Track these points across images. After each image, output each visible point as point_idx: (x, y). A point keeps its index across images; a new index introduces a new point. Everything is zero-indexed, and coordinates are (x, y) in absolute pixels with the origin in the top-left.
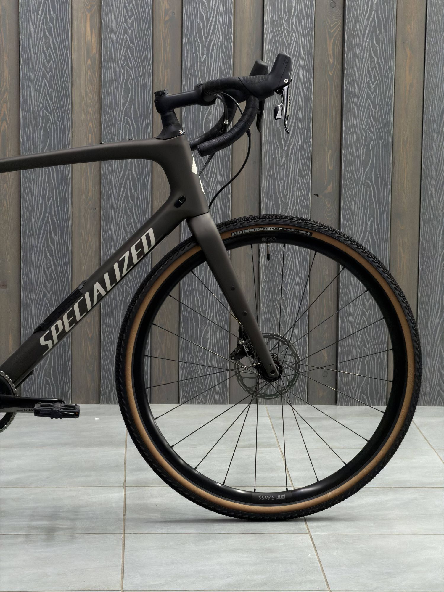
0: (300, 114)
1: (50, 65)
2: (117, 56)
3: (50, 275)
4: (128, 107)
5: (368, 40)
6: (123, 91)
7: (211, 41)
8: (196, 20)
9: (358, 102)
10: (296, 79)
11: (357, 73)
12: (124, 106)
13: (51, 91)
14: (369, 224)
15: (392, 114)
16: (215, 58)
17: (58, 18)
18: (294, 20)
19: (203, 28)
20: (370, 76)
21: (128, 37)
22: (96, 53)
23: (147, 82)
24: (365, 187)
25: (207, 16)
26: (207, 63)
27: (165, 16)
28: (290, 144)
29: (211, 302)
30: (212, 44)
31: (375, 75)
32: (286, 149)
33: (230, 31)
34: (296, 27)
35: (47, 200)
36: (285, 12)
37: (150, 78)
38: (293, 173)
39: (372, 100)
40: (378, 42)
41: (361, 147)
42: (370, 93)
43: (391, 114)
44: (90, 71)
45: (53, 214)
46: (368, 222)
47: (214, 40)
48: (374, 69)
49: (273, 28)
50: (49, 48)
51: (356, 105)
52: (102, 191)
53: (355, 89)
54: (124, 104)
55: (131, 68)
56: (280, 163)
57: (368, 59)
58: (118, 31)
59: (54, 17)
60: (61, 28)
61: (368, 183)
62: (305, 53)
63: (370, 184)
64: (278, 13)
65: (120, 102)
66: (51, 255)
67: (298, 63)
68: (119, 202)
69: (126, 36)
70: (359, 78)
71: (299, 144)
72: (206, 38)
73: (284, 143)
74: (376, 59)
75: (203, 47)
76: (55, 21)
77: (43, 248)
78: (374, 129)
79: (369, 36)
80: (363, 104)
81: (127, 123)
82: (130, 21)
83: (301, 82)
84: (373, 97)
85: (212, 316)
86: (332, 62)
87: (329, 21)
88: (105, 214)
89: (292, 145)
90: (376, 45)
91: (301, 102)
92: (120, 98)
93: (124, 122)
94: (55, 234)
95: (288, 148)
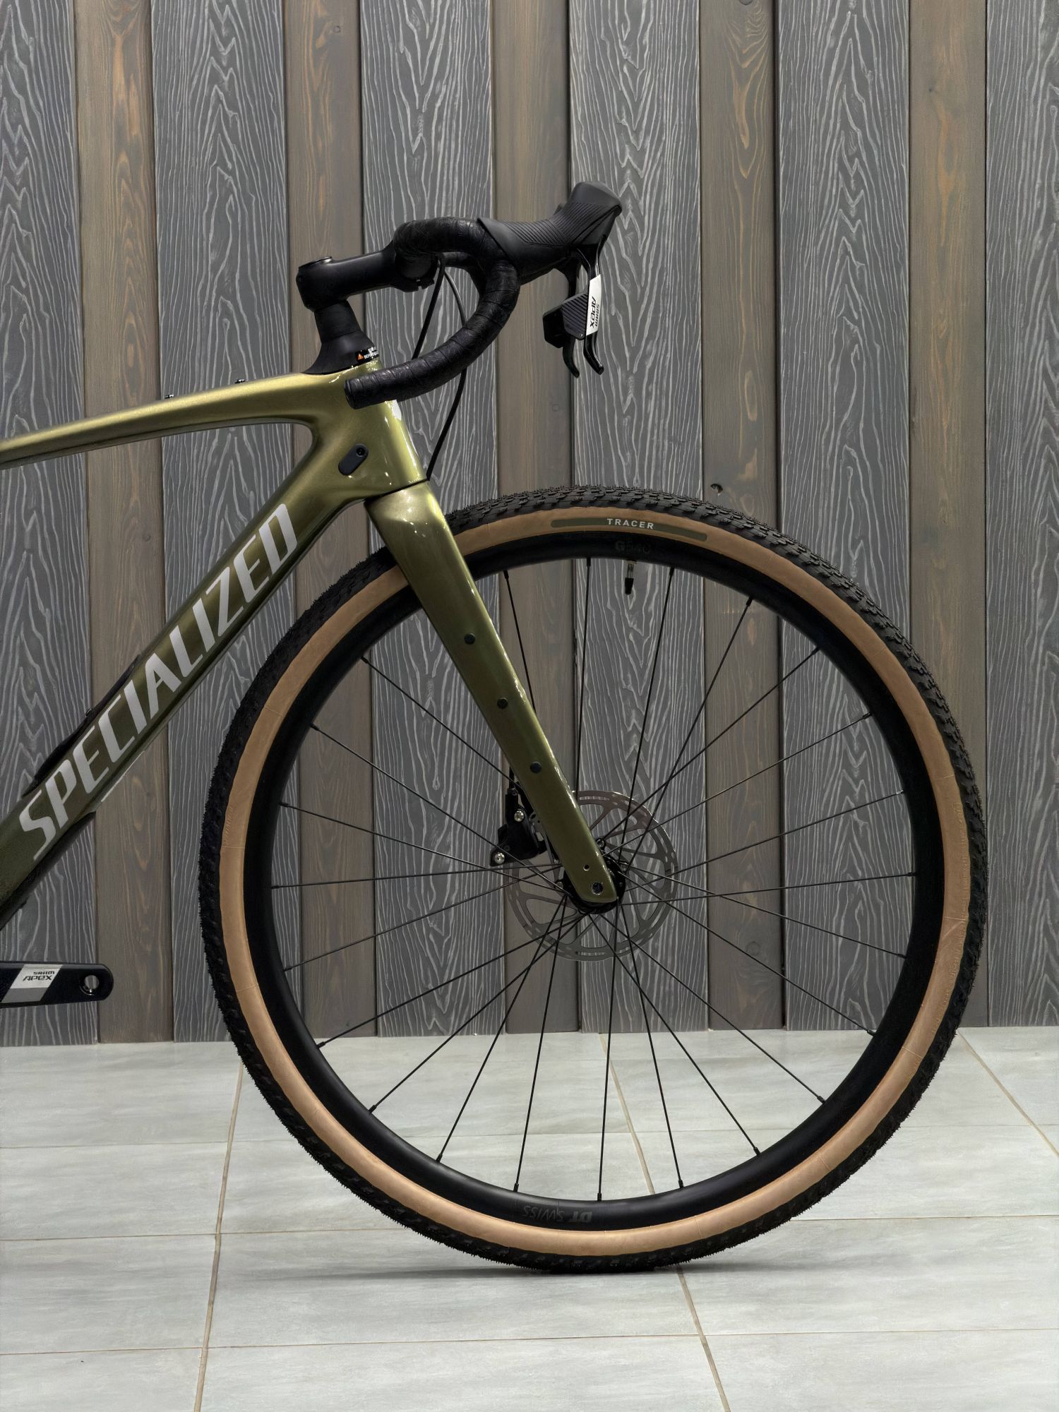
0: (669, 280)
1: (22, 168)
2: (194, 142)
3: (37, 709)
4: (226, 272)
5: (837, 86)
6: (212, 231)
7: (434, 97)
8: (395, 42)
9: (816, 244)
10: (655, 191)
11: (812, 169)
12: (215, 270)
13: (27, 237)
14: (855, 557)
15: (904, 274)
16: (447, 143)
17: (40, 50)
18: (646, 40)
19: (413, 65)
20: (847, 178)
21: (221, 93)
22: (140, 135)
23: (273, 206)
24: (842, 461)
25: (422, 34)
26: (425, 155)
27: (316, 37)
28: (645, 357)
29: (452, 771)
30: (438, 104)
31: (857, 174)
32: (635, 370)
33: (483, 72)
34: (652, 57)
35: (23, 516)
36: (622, 19)
37: (282, 195)
38: (656, 432)
39: (854, 239)
40: (863, 90)
41: (828, 360)
42: (847, 221)
43: (902, 273)
44: (127, 182)
45: (40, 552)
46: (852, 555)
47: (442, 96)
48: (856, 160)
49: (593, 62)
50: (20, 126)
51: (812, 252)
52: (164, 490)
53: (808, 214)
54: (215, 268)
55: (232, 173)
56: (620, 407)
57: (840, 134)
58: (196, 77)
59: (30, 47)
60: (48, 74)
61: (848, 453)
62: (677, 122)
63: (854, 454)
64: (606, 22)
65: (204, 262)
66: (38, 659)
67: (661, 148)
68: (210, 517)
69: (216, 90)
70: (817, 184)
71: (668, 356)
72: (423, 90)
73: (630, 358)
74: (859, 134)
75: (416, 113)
76: (32, 56)
77: (15, 642)
78: (859, 313)
79: (841, 76)
80: (829, 251)
81: (226, 313)
82: (225, 52)
83: (668, 197)
84: (854, 231)
85: (456, 804)
86: (746, 145)
87: (737, 39)
88: (174, 549)
89: (651, 359)
90: (860, 98)
91: (670, 250)
92: (205, 249)
93: (216, 309)
94: (47, 605)
95: (642, 366)
